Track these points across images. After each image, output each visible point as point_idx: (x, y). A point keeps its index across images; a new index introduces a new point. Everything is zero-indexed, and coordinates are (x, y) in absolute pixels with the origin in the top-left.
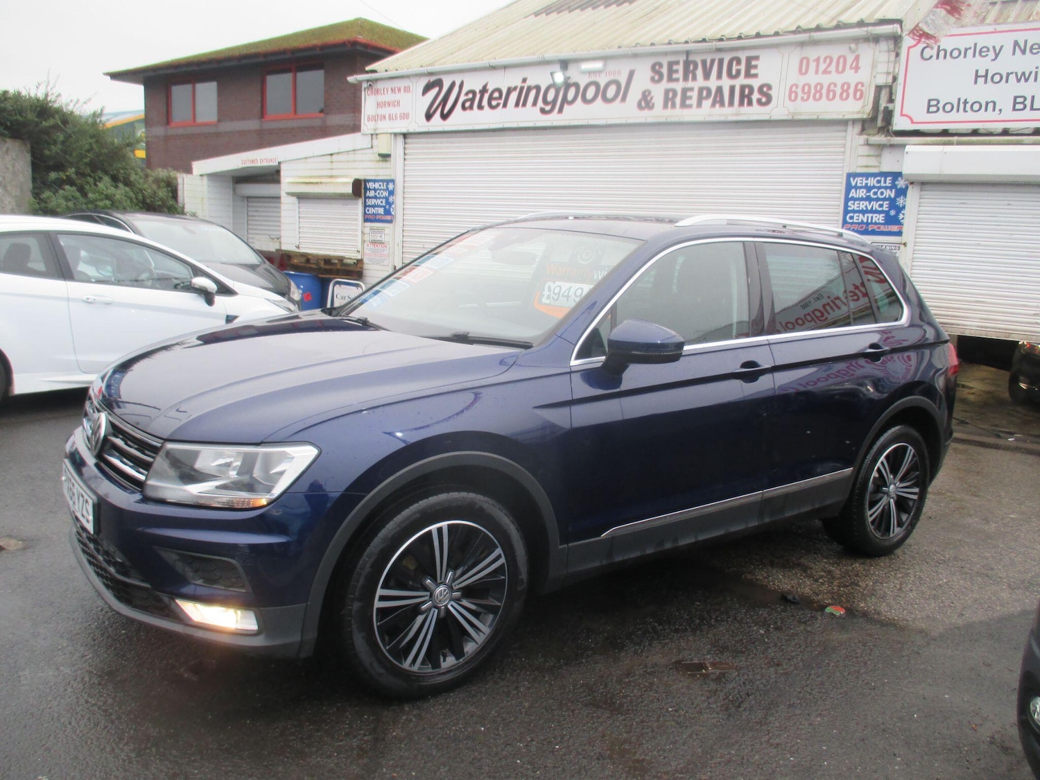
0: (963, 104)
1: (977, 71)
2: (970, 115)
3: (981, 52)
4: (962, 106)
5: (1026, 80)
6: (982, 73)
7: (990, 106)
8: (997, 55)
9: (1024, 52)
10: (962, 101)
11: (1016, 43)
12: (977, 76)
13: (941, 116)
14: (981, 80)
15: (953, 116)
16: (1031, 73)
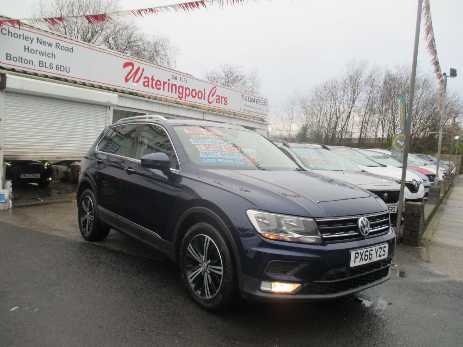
0: (20, 59)
1: (25, 46)
2: (23, 65)
3: (26, 38)
4: (20, 60)
5: (43, 55)
6: (27, 47)
7: (31, 62)
8: (32, 41)
9: (41, 43)
10: (20, 58)
11: (38, 39)
12: (25, 48)
13: (12, 62)
14: (27, 50)
15: (17, 63)
16: (44, 53)
